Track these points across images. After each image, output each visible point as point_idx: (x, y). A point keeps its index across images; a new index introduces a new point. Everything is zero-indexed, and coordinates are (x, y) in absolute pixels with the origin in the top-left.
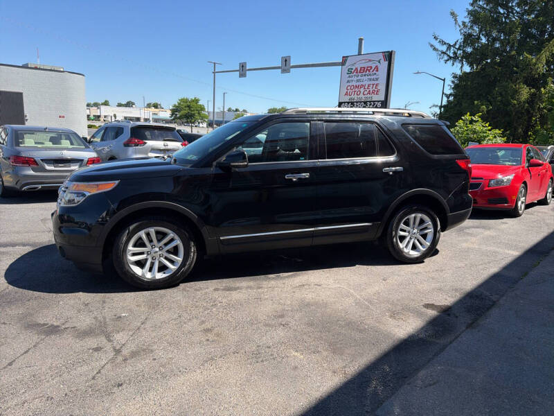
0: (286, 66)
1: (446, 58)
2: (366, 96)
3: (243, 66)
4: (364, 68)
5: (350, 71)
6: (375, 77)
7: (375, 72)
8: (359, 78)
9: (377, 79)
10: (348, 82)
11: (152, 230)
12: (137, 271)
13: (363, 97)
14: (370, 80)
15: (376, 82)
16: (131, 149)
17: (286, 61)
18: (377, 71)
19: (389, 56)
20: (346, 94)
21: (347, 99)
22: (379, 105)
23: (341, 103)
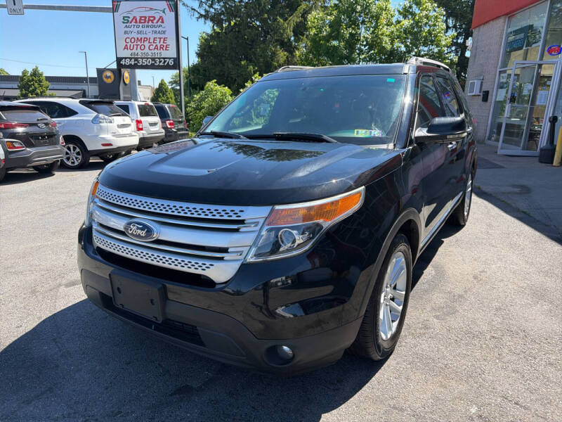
0: (15, 5)
1: (197, 15)
2: (153, 52)
4: (145, 17)
5: (126, 20)
6: (161, 29)
7: (159, 23)
8: (140, 29)
9: (164, 32)
13: (150, 52)
14: (156, 32)
15: (163, 36)
18: (163, 22)
19: (175, 6)
20: (126, 47)
21: (127, 53)
22: (171, 63)
23: (119, 60)
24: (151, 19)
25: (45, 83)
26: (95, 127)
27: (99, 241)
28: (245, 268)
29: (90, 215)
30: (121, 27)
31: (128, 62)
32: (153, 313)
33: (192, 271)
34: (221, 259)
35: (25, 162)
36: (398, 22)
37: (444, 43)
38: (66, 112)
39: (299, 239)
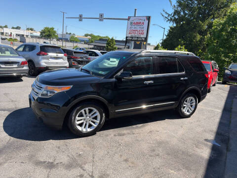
0: (101, 18)
1: (167, 20)
2: (138, 35)
3: (81, 16)
4: (138, 23)
5: (131, 23)
7: (142, 25)
8: (135, 27)
9: (143, 28)
10: (131, 28)
11: (87, 109)
12: (79, 128)
14: (140, 28)
16: (40, 57)
17: (101, 15)
19: (149, 18)
20: (130, 33)
21: (130, 35)
22: (144, 39)
23: (127, 37)
24: (140, 23)
31: (129, 38)
39: (49, 94)
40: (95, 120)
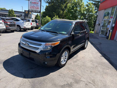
6: (38, 5)
8: (34, 5)
13: (35, 9)
21: (31, 9)
22: (39, 12)
24: (36, 3)
25: (14, 12)
26: (23, 24)
27: (21, 45)
28: (41, 51)
29: (20, 41)
30: (30, 4)
31: (30, 11)
32: (28, 56)
33: (34, 51)
34: (38, 49)
35: (9, 29)
36: (85, 8)
37: (94, 13)
38: (17, 20)
39: (49, 48)
40: (66, 58)
